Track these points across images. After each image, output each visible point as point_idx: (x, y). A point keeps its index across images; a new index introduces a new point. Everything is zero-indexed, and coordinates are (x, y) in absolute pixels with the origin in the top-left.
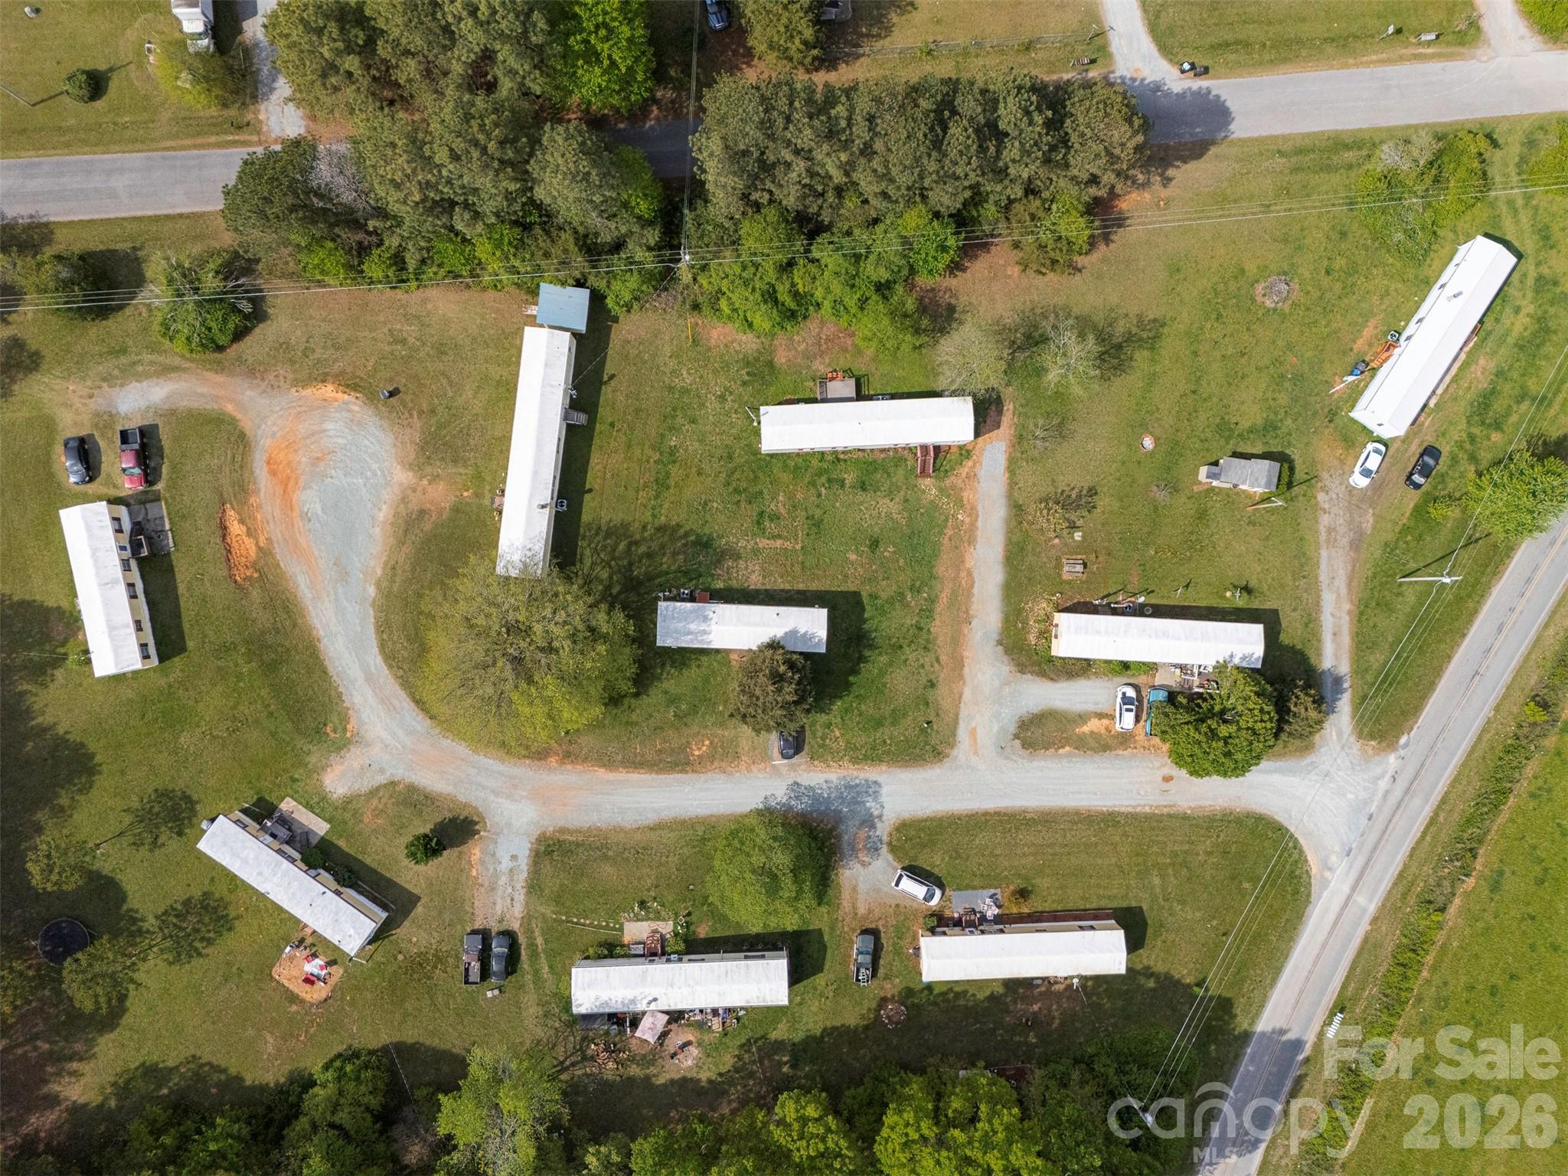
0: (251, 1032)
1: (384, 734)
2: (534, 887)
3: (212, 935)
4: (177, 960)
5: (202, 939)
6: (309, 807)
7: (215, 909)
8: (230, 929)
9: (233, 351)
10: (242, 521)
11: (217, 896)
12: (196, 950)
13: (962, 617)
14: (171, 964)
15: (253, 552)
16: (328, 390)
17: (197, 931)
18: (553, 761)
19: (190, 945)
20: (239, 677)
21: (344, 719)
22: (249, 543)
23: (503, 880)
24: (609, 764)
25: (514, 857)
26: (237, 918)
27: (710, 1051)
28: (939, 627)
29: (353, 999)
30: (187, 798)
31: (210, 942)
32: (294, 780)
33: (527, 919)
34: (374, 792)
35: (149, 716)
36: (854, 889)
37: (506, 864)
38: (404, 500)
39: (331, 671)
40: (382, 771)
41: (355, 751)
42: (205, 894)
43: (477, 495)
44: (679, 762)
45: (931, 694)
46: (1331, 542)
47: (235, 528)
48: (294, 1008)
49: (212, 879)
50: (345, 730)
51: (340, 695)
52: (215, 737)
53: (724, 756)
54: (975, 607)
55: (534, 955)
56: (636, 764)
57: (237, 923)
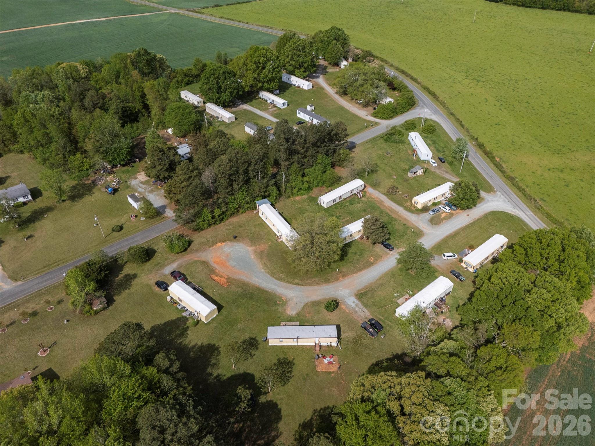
0: (326, 391)
1: (294, 295)
2: (366, 306)
3: (290, 370)
4: (285, 383)
5: (288, 372)
6: (288, 321)
7: (285, 362)
8: (294, 364)
9: (189, 249)
10: (217, 276)
11: (282, 358)
12: (288, 377)
13: (397, 213)
14: (284, 386)
15: (225, 280)
16: (219, 244)
17: (284, 371)
18: (341, 279)
19: (286, 376)
20: (244, 304)
21: (280, 298)
22: (222, 279)
23: (357, 309)
24: (355, 273)
25: (354, 302)
26: (293, 359)
27: (451, 317)
28: (393, 216)
29: (347, 362)
30: (252, 339)
31: (291, 372)
32: (279, 317)
33: (372, 314)
34: (303, 308)
35: (225, 326)
36: (438, 265)
37: (353, 305)
38: (255, 252)
39: (267, 290)
40: (301, 303)
41: (289, 303)
42: (278, 360)
43: (272, 242)
44: (370, 265)
45: (406, 226)
46: (443, 174)
47: (216, 278)
48: (333, 375)
49: (277, 355)
50: (283, 300)
51: (274, 294)
52: (248, 320)
53: (378, 258)
54: (397, 210)
55: (383, 321)
56: (361, 270)
57: (294, 361)
